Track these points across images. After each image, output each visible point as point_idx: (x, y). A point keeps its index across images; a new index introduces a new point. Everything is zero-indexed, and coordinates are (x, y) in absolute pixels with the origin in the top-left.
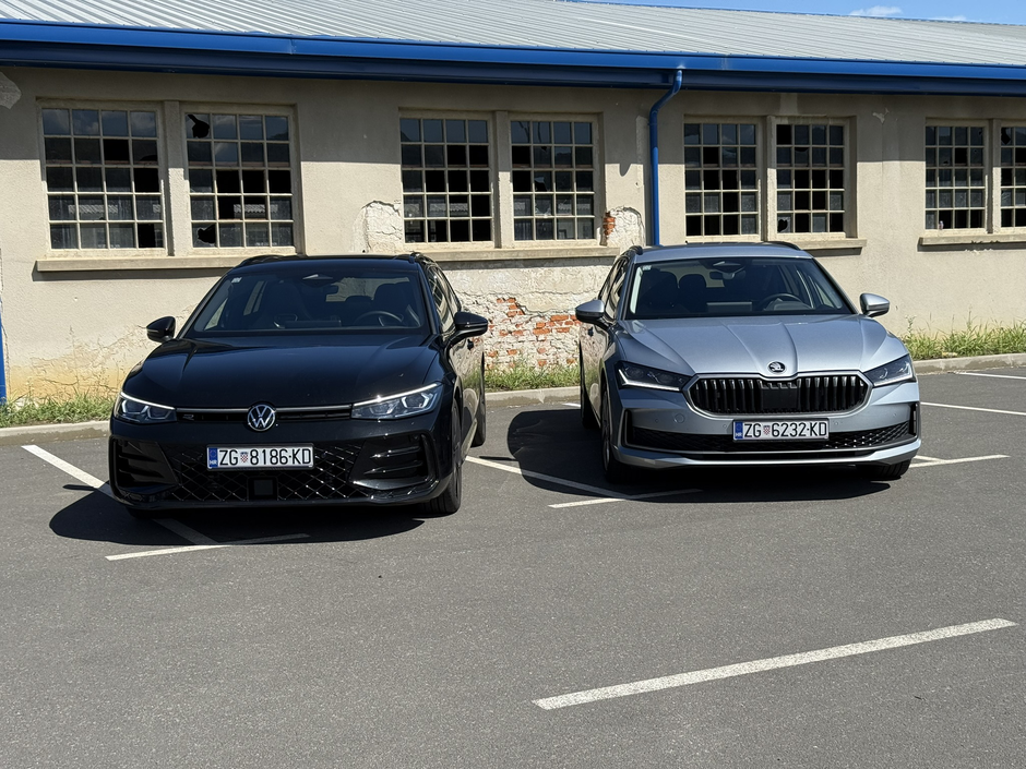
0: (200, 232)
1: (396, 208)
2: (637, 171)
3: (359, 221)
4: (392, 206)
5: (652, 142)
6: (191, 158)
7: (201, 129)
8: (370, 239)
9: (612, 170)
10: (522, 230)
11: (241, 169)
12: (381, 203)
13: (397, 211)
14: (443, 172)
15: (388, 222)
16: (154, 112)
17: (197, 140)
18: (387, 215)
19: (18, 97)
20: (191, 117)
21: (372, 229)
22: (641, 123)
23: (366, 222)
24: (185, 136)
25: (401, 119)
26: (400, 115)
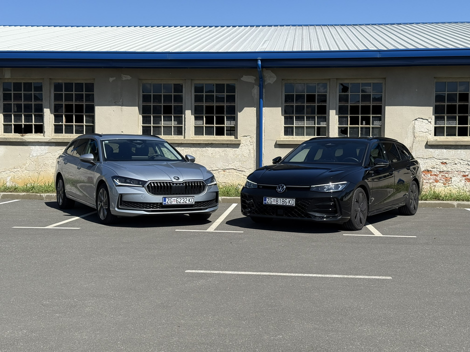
0: (341, 130)
1: (429, 120)
3: (411, 126)
4: (427, 120)
7: (345, 89)
8: (416, 134)
11: (360, 105)
12: (422, 119)
13: (430, 122)
14: (456, 105)
15: (425, 127)
16: (326, 84)
17: (343, 94)
18: (424, 124)
19: (275, 79)
20: (342, 84)
21: (417, 129)
23: (414, 128)
24: (338, 91)
25: (436, 83)
26: (435, 81)
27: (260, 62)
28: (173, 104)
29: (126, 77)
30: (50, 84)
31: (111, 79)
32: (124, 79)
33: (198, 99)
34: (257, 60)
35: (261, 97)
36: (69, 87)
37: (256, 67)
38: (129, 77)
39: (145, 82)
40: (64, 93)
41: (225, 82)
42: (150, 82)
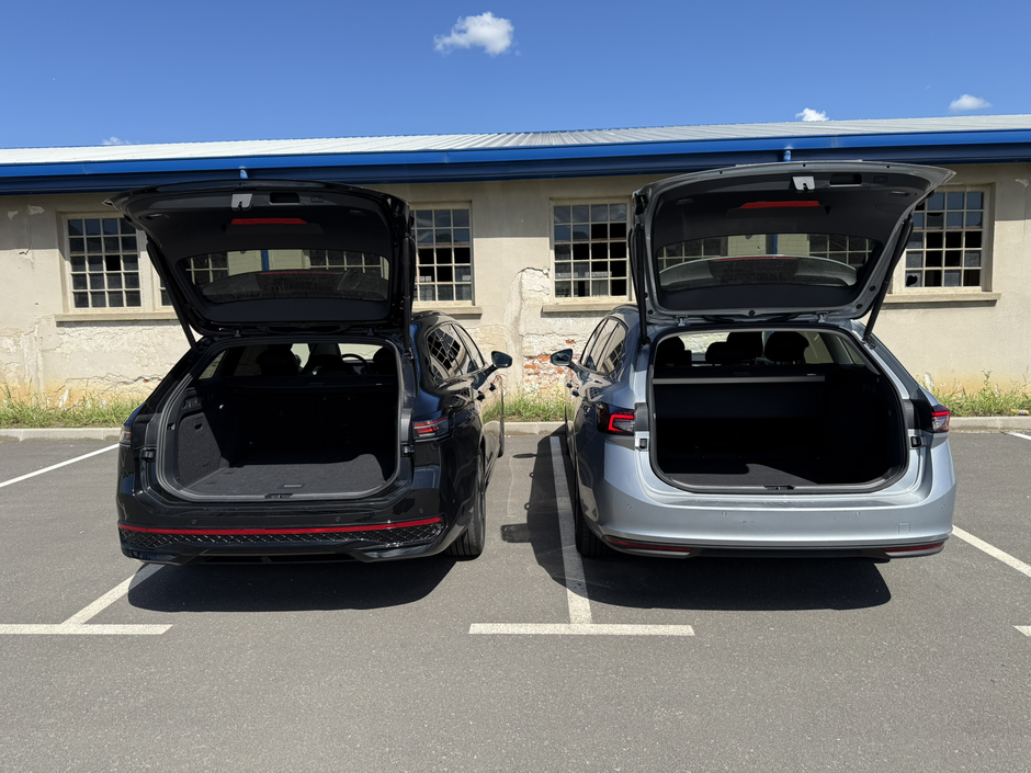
1: (545, 271)
3: (516, 282)
4: (542, 270)
8: (524, 295)
11: (435, 247)
12: (533, 269)
13: (548, 275)
14: (587, 244)
15: (539, 282)
18: (538, 277)
21: (526, 287)
23: (521, 284)
25: (555, 208)
26: (553, 204)
28: (121, 253)
29: (36, 210)
31: (11, 214)
32: (32, 212)
38: (40, 210)
39: (71, 217)
42: (78, 217)
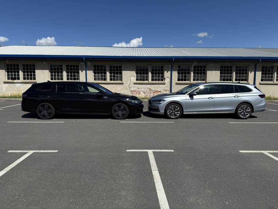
0: (111, 79)
1: (134, 76)
2: (169, 72)
5: (172, 68)
6: (110, 71)
9: (165, 72)
10: (152, 80)
11: (116, 72)
12: (132, 76)
14: (142, 72)
15: (133, 78)
17: (111, 68)
19: (90, 64)
20: (110, 66)
22: (170, 66)
23: (130, 78)
24: (109, 68)
26: (136, 65)
27: (84, 59)
28: (60, 71)
30: (21, 65)
31: (40, 63)
32: (44, 63)
33: (67, 69)
34: (83, 58)
35: (86, 68)
36: (27, 65)
37: (83, 60)
38: (45, 63)
39: (51, 64)
40: (26, 67)
41: (75, 64)
42: (52, 64)
